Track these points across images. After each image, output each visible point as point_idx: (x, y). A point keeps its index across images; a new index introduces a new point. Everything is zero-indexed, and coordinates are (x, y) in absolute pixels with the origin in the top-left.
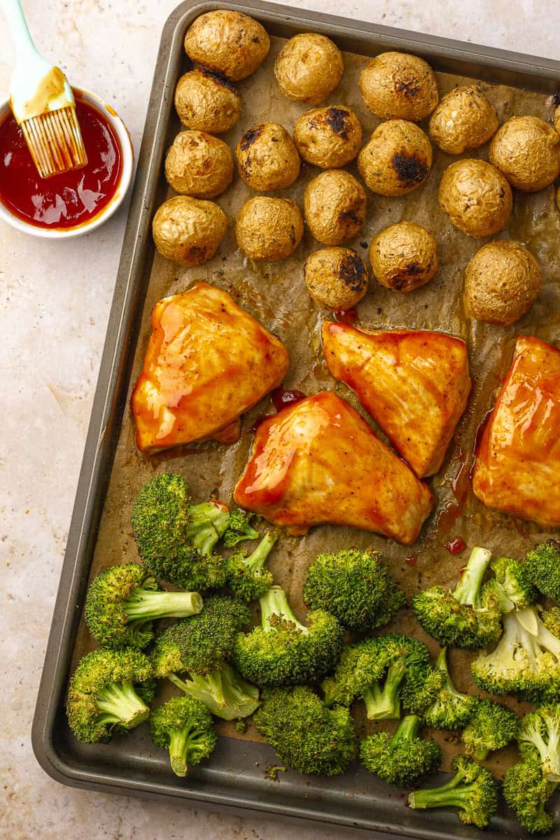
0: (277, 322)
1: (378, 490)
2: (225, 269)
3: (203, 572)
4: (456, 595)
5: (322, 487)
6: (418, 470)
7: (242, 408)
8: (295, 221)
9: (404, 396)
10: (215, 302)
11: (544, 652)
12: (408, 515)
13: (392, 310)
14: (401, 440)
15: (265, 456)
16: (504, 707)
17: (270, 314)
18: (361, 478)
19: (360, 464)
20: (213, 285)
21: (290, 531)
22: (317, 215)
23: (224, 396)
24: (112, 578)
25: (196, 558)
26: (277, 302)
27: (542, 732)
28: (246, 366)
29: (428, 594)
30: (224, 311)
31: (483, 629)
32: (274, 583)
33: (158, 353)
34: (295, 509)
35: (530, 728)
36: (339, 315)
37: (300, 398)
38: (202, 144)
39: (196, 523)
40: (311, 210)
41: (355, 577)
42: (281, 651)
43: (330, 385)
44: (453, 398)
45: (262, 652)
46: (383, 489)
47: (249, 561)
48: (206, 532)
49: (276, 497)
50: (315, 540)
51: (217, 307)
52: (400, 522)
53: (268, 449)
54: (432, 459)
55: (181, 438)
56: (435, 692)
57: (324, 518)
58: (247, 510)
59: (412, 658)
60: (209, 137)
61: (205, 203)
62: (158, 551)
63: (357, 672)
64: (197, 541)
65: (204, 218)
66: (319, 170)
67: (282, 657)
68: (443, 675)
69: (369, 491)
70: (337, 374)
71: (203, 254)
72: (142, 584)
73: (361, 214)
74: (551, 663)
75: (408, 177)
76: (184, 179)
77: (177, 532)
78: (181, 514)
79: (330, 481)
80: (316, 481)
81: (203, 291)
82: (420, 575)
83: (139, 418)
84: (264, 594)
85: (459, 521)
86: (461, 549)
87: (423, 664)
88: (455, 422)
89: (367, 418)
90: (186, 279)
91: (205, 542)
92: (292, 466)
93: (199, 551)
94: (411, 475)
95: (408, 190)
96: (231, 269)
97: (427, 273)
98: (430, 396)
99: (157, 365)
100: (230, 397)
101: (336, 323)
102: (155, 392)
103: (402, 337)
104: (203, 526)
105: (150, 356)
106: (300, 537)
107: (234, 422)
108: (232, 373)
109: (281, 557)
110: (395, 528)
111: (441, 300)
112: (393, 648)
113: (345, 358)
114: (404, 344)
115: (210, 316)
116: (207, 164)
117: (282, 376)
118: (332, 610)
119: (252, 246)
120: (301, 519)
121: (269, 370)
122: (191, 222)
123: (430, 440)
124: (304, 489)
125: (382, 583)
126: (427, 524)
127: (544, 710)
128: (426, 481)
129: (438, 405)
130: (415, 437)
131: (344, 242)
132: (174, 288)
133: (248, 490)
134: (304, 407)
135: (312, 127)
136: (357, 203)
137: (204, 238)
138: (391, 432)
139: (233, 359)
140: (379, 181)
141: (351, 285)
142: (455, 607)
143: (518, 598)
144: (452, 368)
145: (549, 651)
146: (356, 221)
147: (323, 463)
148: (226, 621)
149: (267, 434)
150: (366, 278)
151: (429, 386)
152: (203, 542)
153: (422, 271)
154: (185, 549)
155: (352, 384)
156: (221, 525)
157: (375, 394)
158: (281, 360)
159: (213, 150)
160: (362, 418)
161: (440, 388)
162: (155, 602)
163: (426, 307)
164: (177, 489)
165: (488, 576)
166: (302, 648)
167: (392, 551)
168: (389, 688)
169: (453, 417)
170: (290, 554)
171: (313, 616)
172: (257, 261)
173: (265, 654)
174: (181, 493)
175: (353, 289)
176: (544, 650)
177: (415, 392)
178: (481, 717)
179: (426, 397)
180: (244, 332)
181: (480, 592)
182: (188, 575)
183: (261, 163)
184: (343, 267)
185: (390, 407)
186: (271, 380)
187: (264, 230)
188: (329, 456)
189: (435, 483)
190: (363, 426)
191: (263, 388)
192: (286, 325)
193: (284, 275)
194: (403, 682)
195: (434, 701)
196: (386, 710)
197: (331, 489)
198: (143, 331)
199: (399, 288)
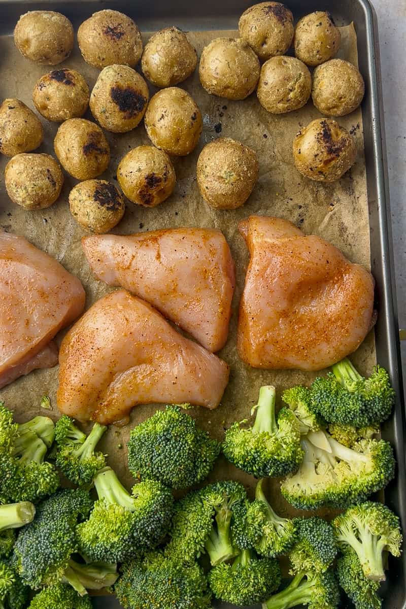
8: (50, 166)
11: (339, 462)
13: (151, 223)
22: (67, 158)
27: (354, 531)
35: (344, 530)
39: (23, 439)
48: (34, 444)
64: (26, 455)
66: (60, 122)
68: (263, 506)
75: (129, 108)
91: (35, 453)
97: (165, 181)
104: (30, 441)
109: (112, 437)
111: (187, 205)
135: (42, 87)
136: (95, 136)
140: (107, 118)
141: (106, 205)
145: (343, 461)
146: (101, 152)
150: (121, 200)
152: (33, 454)
153: (159, 180)
163: (177, 214)
168: (222, 533)
170: (118, 433)
175: (108, 209)
176: (339, 461)
184: (97, 192)
196: (226, 554)
199: (148, 202)
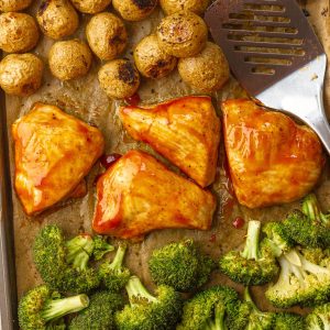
0: (92, 115)
1: (177, 203)
2: (51, 91)
3: (84, 281)
4: (244, 255)
5: (144, 210)
6: (201, 183)
7: (81, 174)
8: (84, 51)
9: (179, 142)
10: (48, 114)
11: (309, 275)
12: (200, 213)
13: (160, 89)
14: (185, 168)
15: (104, 199)
16: (293, 314)
17: (86, 111)
18: (166, 199)
19: (163, 190)
20: (46, 103)
21: (134, 240)
22: (96, 44)
23: (68, 170)
24: (29, 299)
25: (76, 274)
26: (88, 103)
27: (319, 324)
28: (77, 150)
29: (227, 258)
30: (55, 118)
31: (265, 271)
32: (131, 275)
33: (21, 155)
34: (131, 227)
35: (312, 323)
36: (128, 101)
37: (118, 157)
38: (13, 20)
39: (73, 252)
40: (92, 42)
41: (177, 260)
42: (142, 318)
43: (134, 145)
44: (209, 134)
45: (132, 320)
46: (181, 202)
47: (112, 266)
48: (81, 255)
49: (117, 223)
50: (150, 241)
51: (50, 118)
52: (197, 219)
53: (105, 195)
54: (207, 175)
55: (49, 203)
56: (247, 316)
57: (151, 228)
58: (103, 235)
59: (227, 299)
60: (16, 15)
61: (25, 56)
62: (52, 276)
63: (195, 317)
64: (76, 263)
65: (25, 66)
66: (90, 16)
67: (144, 321)
68: (249, 305)
69: (172, 205)
70: (136, 137)
71: (32, 87)
72: (50, 297)
73: (123, 35)
74: (314, 281)
75: (145, 6)
76: (8, 44)
77: (60, 262)
78: (60, 250)
79: (147, 205)
80: (138, 208)
81: (40, 110)
82: (220, 246)
83: (21, 197)
84: (127, 283)
85: (235, 207)
86: (242, 224)
87: (235, 301)
88: (215, 149)
89: (162, 159)
90: (29, 103)
91: (81, 262)
92: (122, 202)
93: (78, 269)
94: (197, 188)
95: (148, 14)
96: (55, 90)
98: (195, 138)
99: (22, 162)
100: (71, 170)
101: (127, 107)
102: (25, 179)
103: (169, 105)
104: (77, 253)
105: (17, 158)
106: (141, 242)
107: (81, 182)
108: (69, 156)
109: (132, 256)
110: (195, 223)
112: (213, 297)
113: (137, 127)
114: (171, 109)
115: (46, 124)
116: (19, 32)
117: (102, 148)
118: (168, 283)
119: (61, 74)
120: (137, 231)
121: (92, 147)
122: (18, 70)
123: (203, 164)
124: (132, 213)
125: (194, 260)
126: (216, 214)
127: (317, 311)
128: (208, 188)
129: (201, 141)
130: (193, 165)
131: (117, 56)
132: (23, 111)
133: (100, 223)
134: (120, 164)
136: (118, 31)
137: (29, 78)
138: (178, 164)
139: (67, 147)
140: (129, 14)
141: (128, 82)
142: (244, 263)
143: (283, 246)
144: (204, 116)
145: (312, 274)
146: (121, 41)
147: (140, 196)
148: (106, 307)
149: (102, 186)
150: (137, 75)
151: (193, 131)
152: (80, 262)
153: (167, 64)
154: (68, 271)
155: (146, 141)
156: (89, 248)
157: (162, 145)
158: (98, 139)
159: (20, 23)
160: (158, 161)
161: (200, 131)
162: (60, 306)
164: (55, 235)
165: (262, 236)
166: (155, 313)
167: (199, 236)
168: (218, 321)
169: (212, 146)
170: (137, 254)
171: (158, 290)
172: (68, 81)
173: (134, 322)
174: (58, 237)
175: (130, 84)
176: (308, 273)
177: (185, 138)
178: (279, 324)
179: (192, 139)
180: (70, 129)
181: (259, 248)
182: (74, 286)
183: (52, 22)
184: (120, 72)
185: (172, 150)
186: (95, 153)
187: (65, 63)
188: (142, 190)
189: (215, 188)
190: (159, 166)
191: (90, 160)
192: (97, 116)
193: (88, 85)
194: (226, 315)
195: (248, 322)
197: (149, 210)
198: (10, 143)
199: (155, 76)
